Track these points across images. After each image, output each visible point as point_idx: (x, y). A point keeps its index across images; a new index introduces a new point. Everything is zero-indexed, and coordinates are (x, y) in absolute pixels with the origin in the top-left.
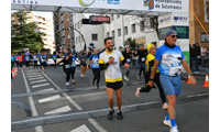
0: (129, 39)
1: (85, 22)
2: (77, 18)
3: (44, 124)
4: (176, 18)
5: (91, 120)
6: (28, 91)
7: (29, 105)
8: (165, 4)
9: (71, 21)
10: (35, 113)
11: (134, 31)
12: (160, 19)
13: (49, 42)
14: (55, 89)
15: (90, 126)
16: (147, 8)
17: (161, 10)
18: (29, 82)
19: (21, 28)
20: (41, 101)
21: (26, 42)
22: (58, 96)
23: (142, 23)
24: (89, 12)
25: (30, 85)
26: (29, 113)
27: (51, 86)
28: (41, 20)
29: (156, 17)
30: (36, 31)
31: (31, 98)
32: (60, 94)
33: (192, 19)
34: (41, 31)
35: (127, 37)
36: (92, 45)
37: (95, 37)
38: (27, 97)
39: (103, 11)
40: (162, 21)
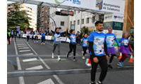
0: (84, 27)
1: (58, 13)
2: (52, 11)
3: (25, 76)
4: (115, 17)
5: (55, 76)
6: (17, 53)
7: (16, 63)
8: (109, 7)
9: (49, 12)
10: (20, 68)
12: (105, 16)
13: (33, 24)
14: (34, 54)
15: (54, 80)
16: (98, 9)
17: (106, 10)
18: (17, 48)
19: (16, 13)
20: (24, 61)
21: (18, 22)
22: (35, 59)
23: (94, 17)
24: (60, 7)
25: (18, 50)
26: (16, 68)
27: (32, 52)
28: (29, 10)
29: (103, 15)
30: (25, 16)
31: (18, 58)
32: (37, 58)
33: (126, 18)
34: (29, 16)
35: (83, 26)
36: (60, 28)
37: (62, 23)
38: (15, 57)
39: (69, 8)
40: (106, 18)
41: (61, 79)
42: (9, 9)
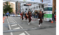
2: (22, 4)
3: (13, 32)
4: (49, 5)
5: (25, 31)
8: (46, 1)
10: (10, 29)
11: (37, 8)
14: (16, 23)
15: (25, 33)
17: (45, 3)
18: (9, 21)
20: (12, 26)
22: (17, 25)
23: (39, 6)
24: (26, 3)
31: (9, 25)
32: (17, 24)
35: (35, 10)
36: (25, 11)
39: (29, 3)
40: (45, 6)
41: (28, 32)
42: (4, 5)
